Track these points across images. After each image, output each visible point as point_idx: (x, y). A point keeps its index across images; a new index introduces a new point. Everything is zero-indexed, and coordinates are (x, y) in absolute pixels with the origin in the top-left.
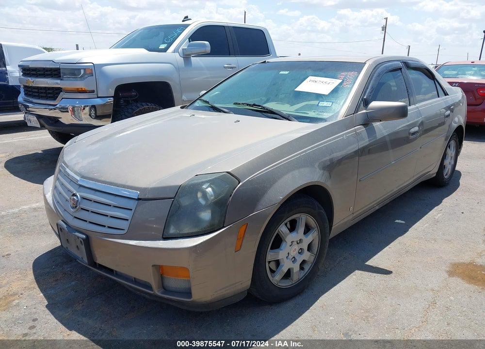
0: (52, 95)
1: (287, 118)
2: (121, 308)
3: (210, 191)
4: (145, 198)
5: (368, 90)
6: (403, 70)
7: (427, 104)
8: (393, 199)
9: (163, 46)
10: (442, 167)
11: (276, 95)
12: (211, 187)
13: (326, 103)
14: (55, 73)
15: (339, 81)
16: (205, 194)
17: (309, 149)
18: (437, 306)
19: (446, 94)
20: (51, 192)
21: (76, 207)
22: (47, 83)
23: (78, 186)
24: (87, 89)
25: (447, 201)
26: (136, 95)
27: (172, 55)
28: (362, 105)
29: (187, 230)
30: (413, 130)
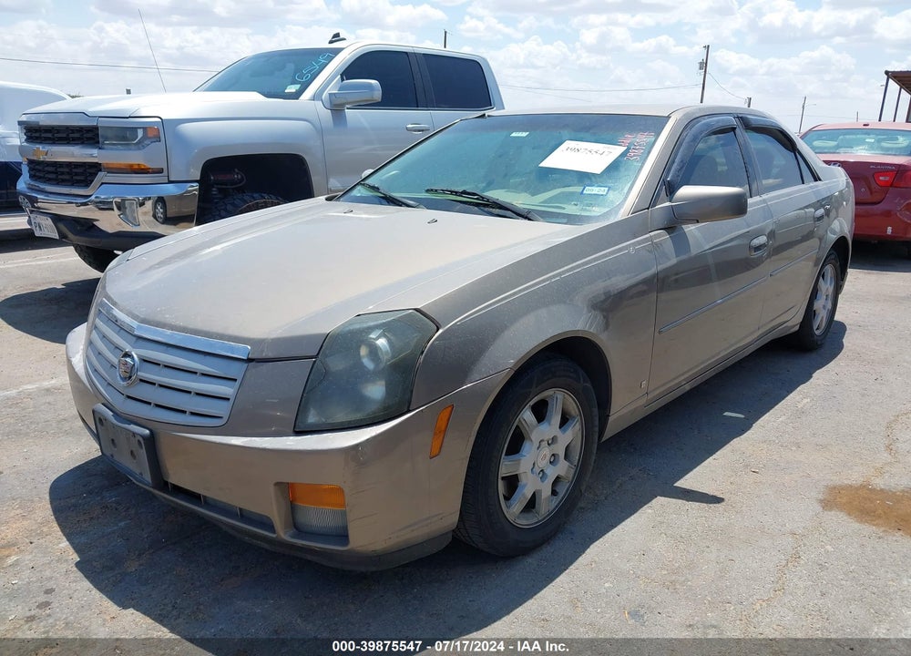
0: (82, 178)
1: (525, 215)
2: (213, 569)
3: (384, 345)
4: (261, 359)
5: (675, 166)
6: (737, 131)
7: (782, 196)
8: (721, 370)
9: (292, 89)
10: (810, 313)
11: (506, 175)
12: (385, 336)
13: (597, 189)
14: (89, 135)
15: (622, 149)
16: (374, 351)
17: (566, 270)
18: (802, 562)
19: (817, 178)
20: (81, 352)
21: (130, 377)
22: (73, 156)
23: (134, 339)
24: (149, 165)
25: (819, 376)
26: (242, 180)
27: (310, 104)
28: (663, 193)
29: (341, 417)
30: (756, 242)
